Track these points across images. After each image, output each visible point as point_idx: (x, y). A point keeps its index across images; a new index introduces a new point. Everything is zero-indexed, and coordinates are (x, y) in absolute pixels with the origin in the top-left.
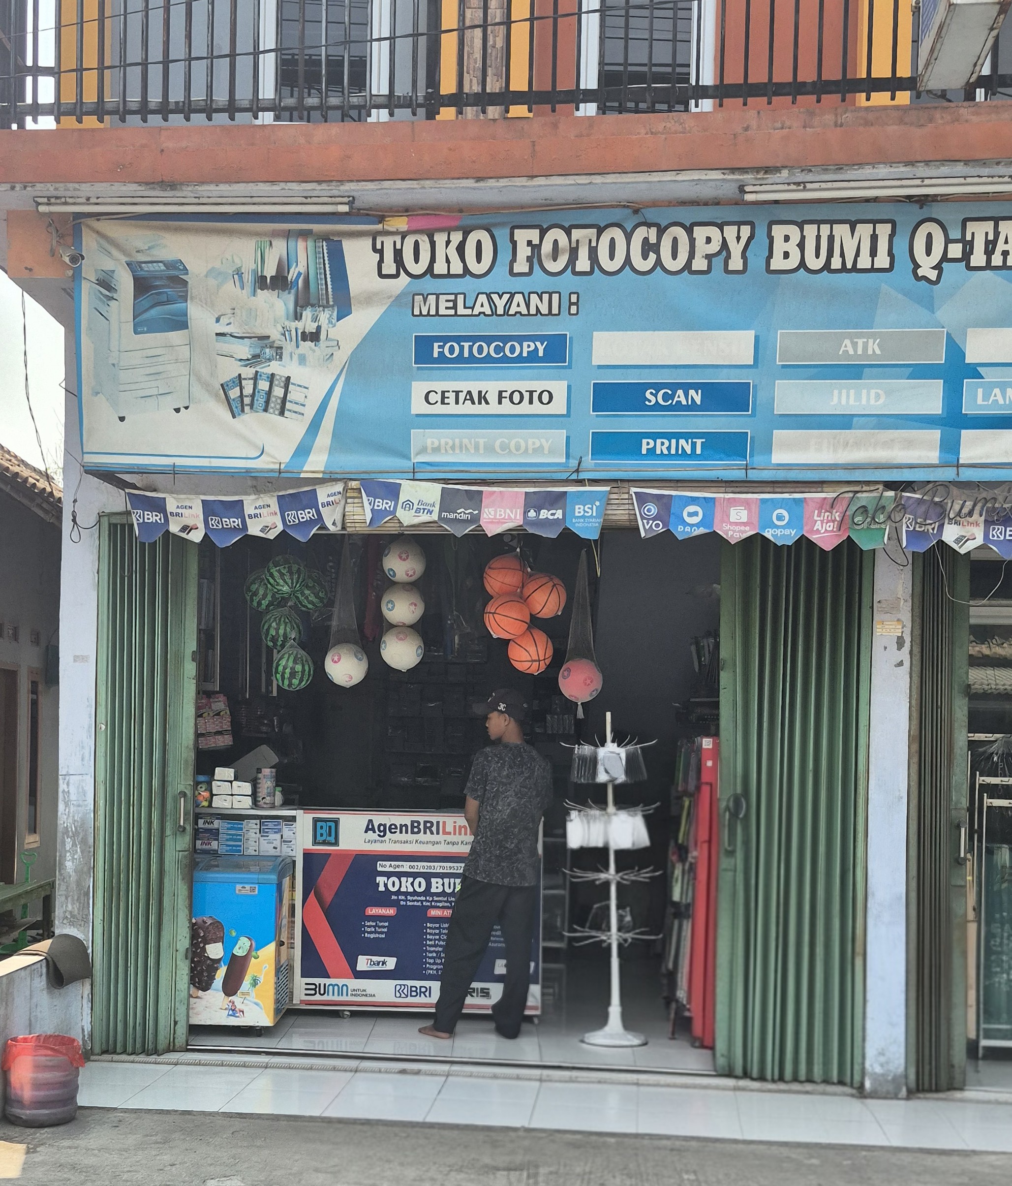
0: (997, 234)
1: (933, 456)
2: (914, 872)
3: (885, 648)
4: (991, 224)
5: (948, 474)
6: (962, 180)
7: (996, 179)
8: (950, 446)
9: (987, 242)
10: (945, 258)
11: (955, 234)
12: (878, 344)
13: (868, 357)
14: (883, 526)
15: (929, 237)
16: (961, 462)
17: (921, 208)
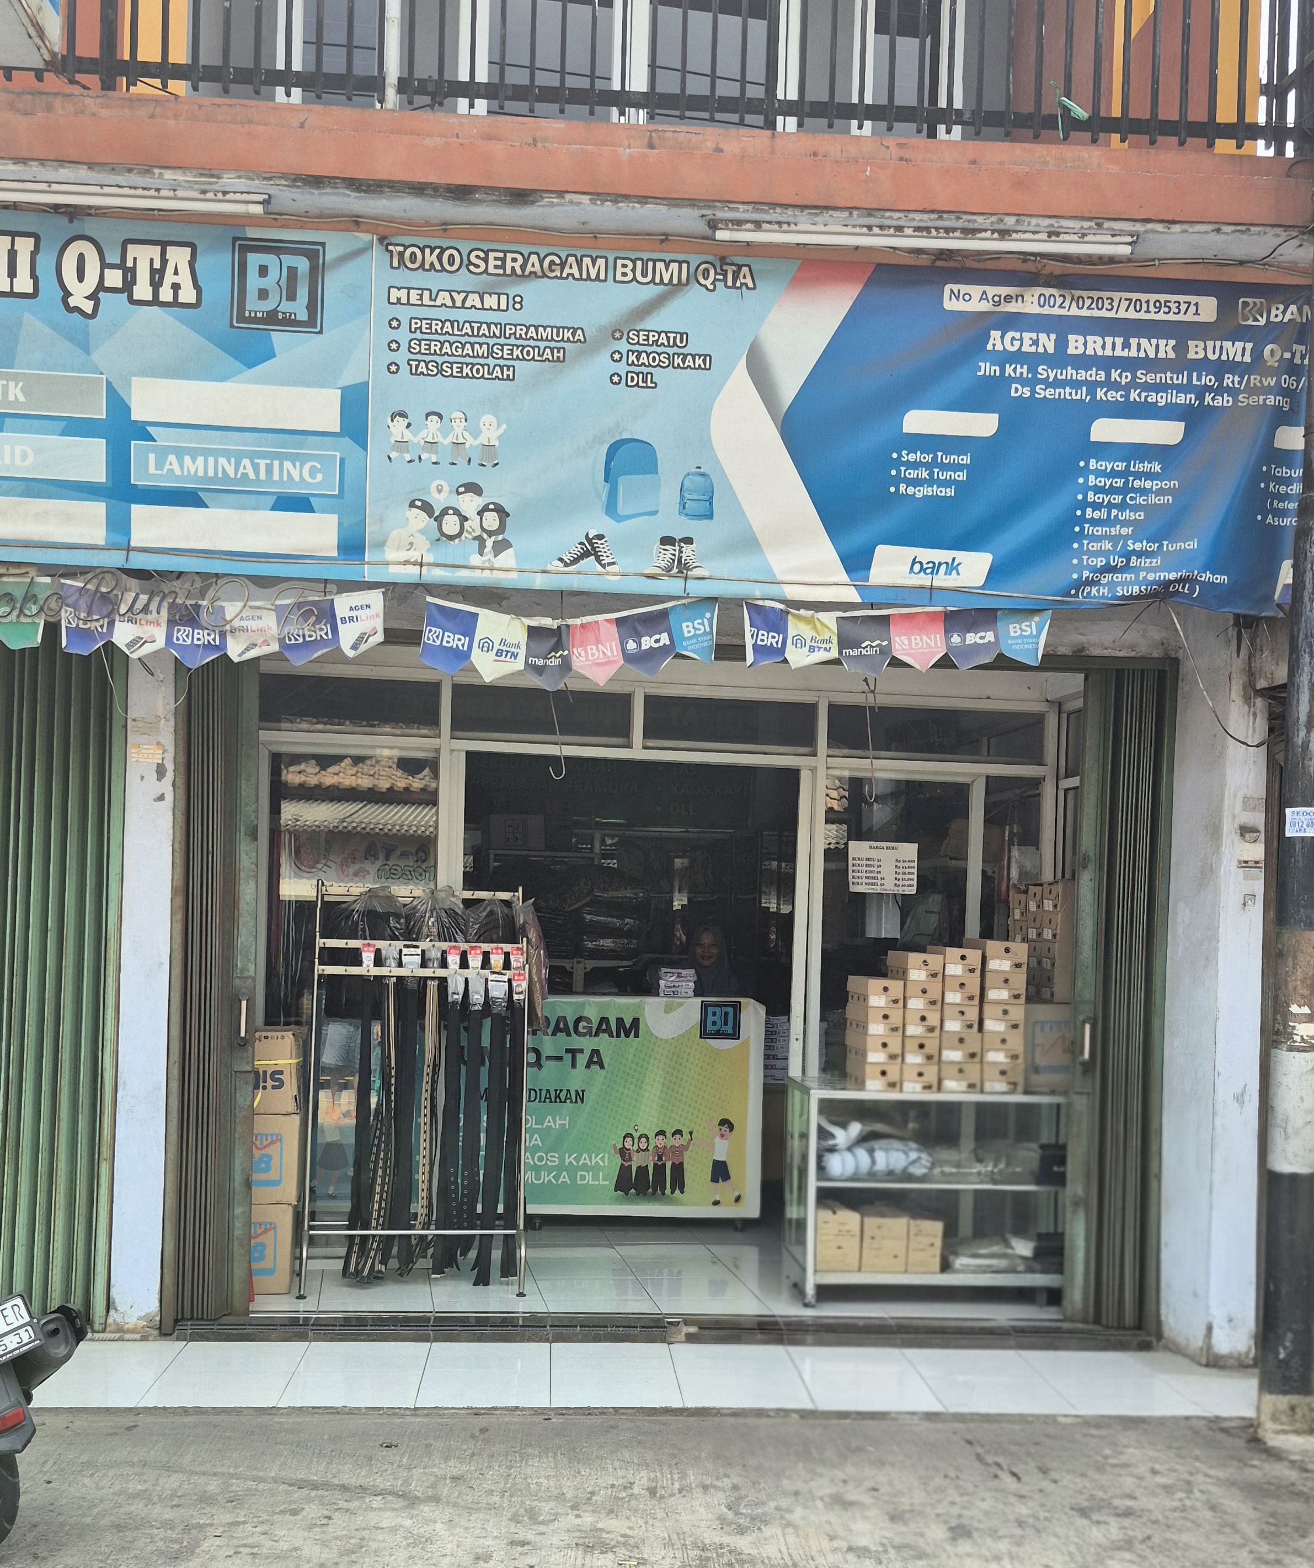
0: (164, 261)
1: (98, 535)
2: (176, 1056)
3: (142, 778)
4: (158, 249)
5: (115, 559)
6: (97, 189)
7: (140, 192)
8: (119, 524)
9: (153, 271)
10: (101, 287)
11: (113, 258)
12: (21, 389)
13: (10, 404)
14: (37, 620)
15: (81, 258)
16: (133, 544)
17: (71, 221)
